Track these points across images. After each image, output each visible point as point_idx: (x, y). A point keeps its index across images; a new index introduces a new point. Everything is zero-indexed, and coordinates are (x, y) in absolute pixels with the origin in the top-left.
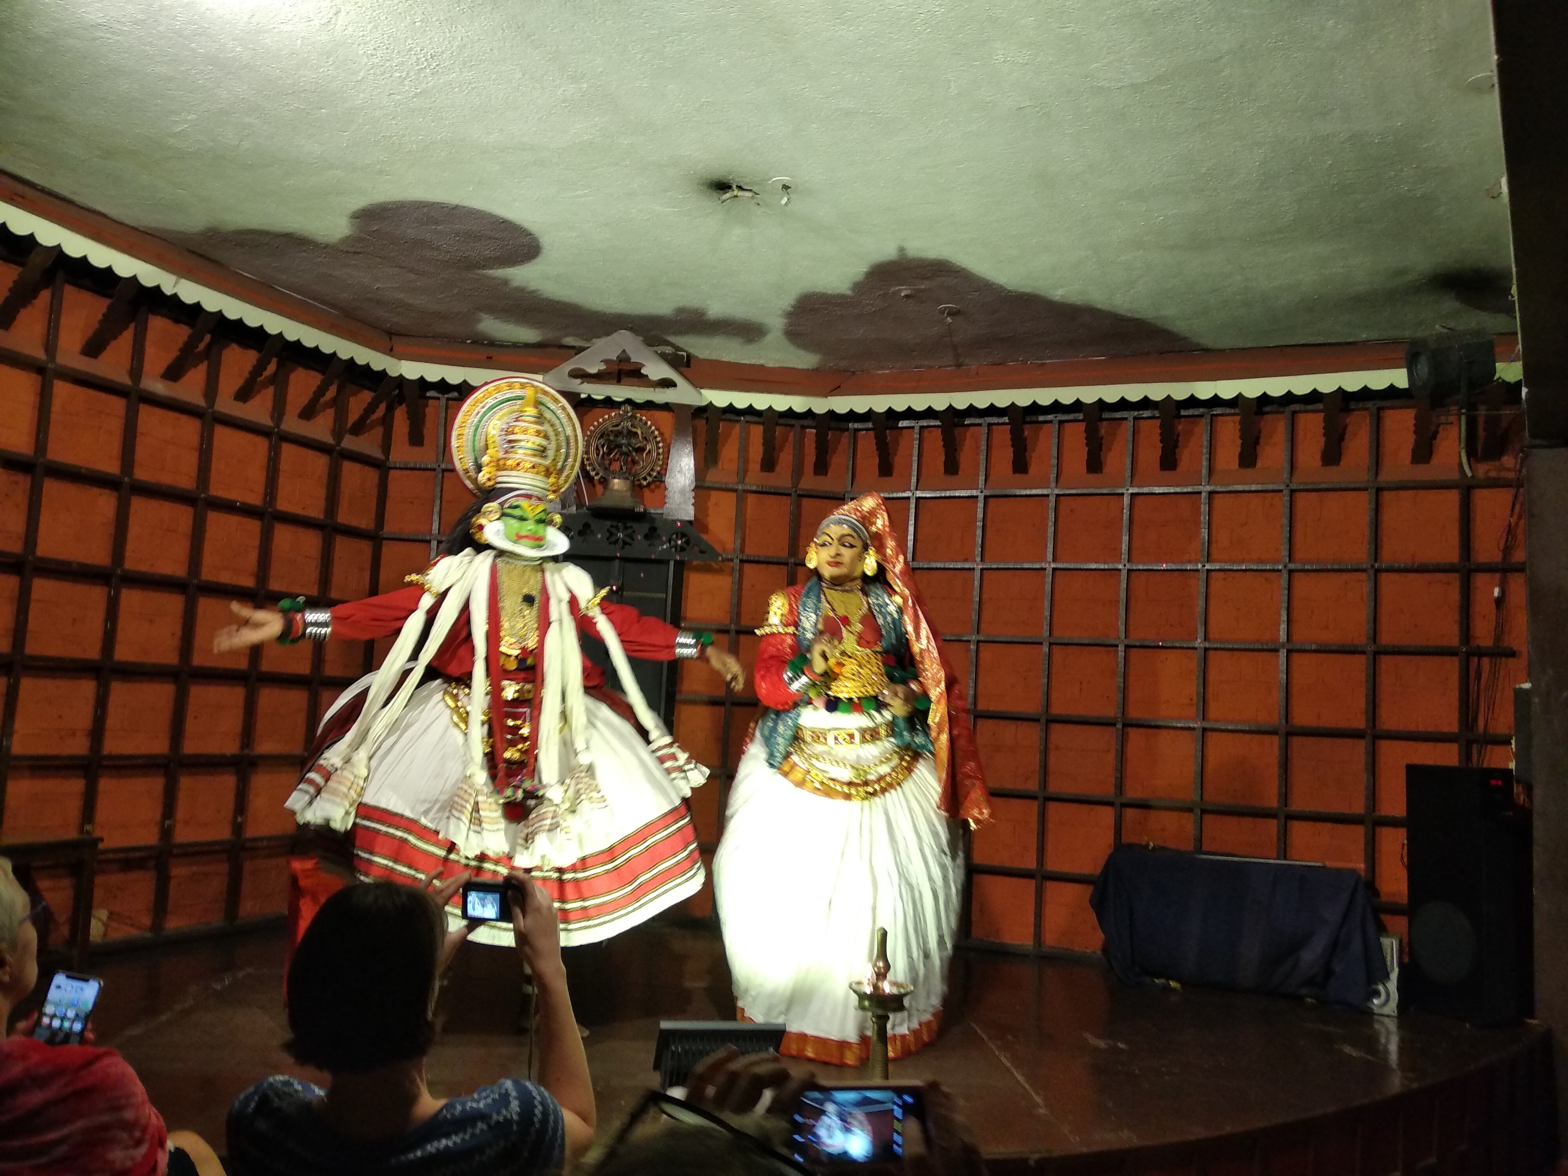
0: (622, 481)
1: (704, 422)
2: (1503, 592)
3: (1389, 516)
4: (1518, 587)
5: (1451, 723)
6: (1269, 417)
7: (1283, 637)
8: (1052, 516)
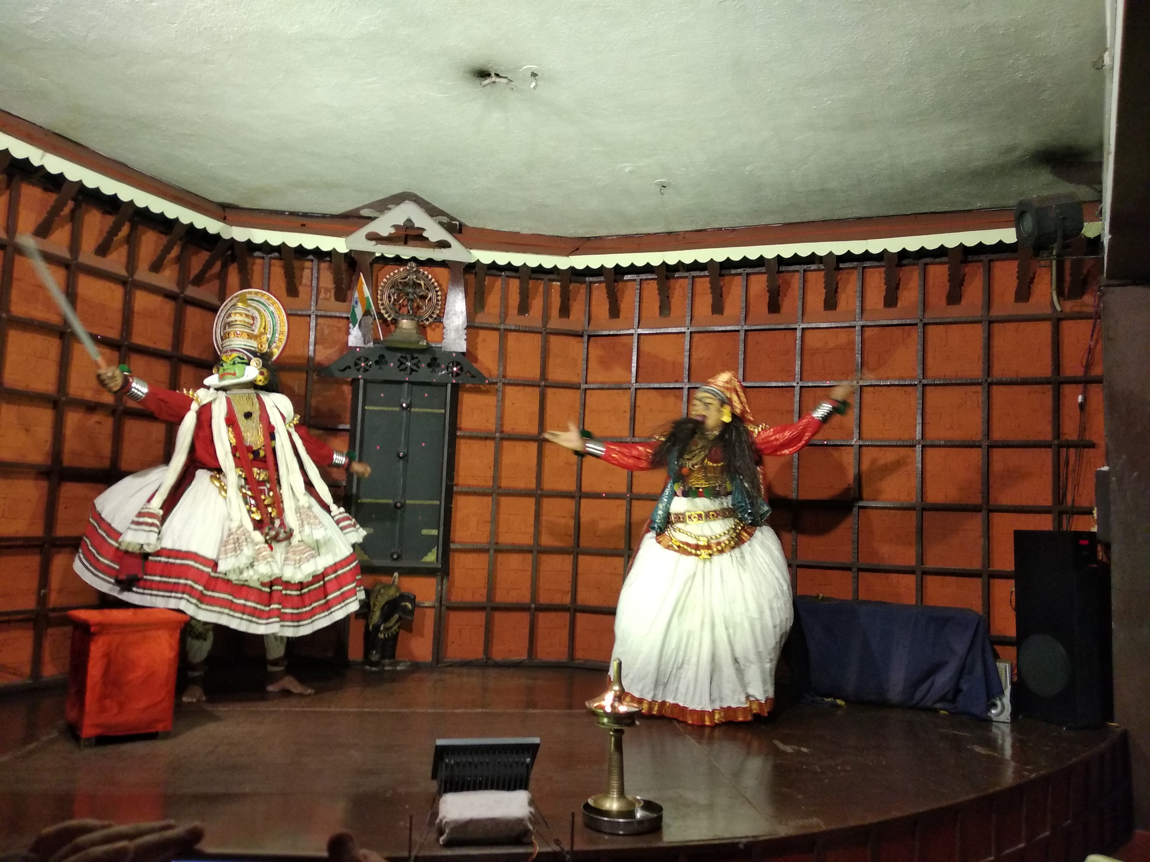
0: (409, 321)
1: (473, 276)
2: (1085, 399)
3: (998, 342)
4: (1097, 394)
5: (1046, 499)
6: (907, 268)
7: (918, 436)
8: (742, 347)
